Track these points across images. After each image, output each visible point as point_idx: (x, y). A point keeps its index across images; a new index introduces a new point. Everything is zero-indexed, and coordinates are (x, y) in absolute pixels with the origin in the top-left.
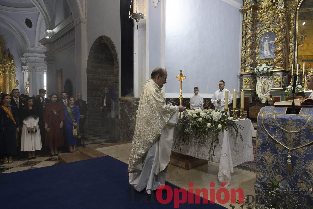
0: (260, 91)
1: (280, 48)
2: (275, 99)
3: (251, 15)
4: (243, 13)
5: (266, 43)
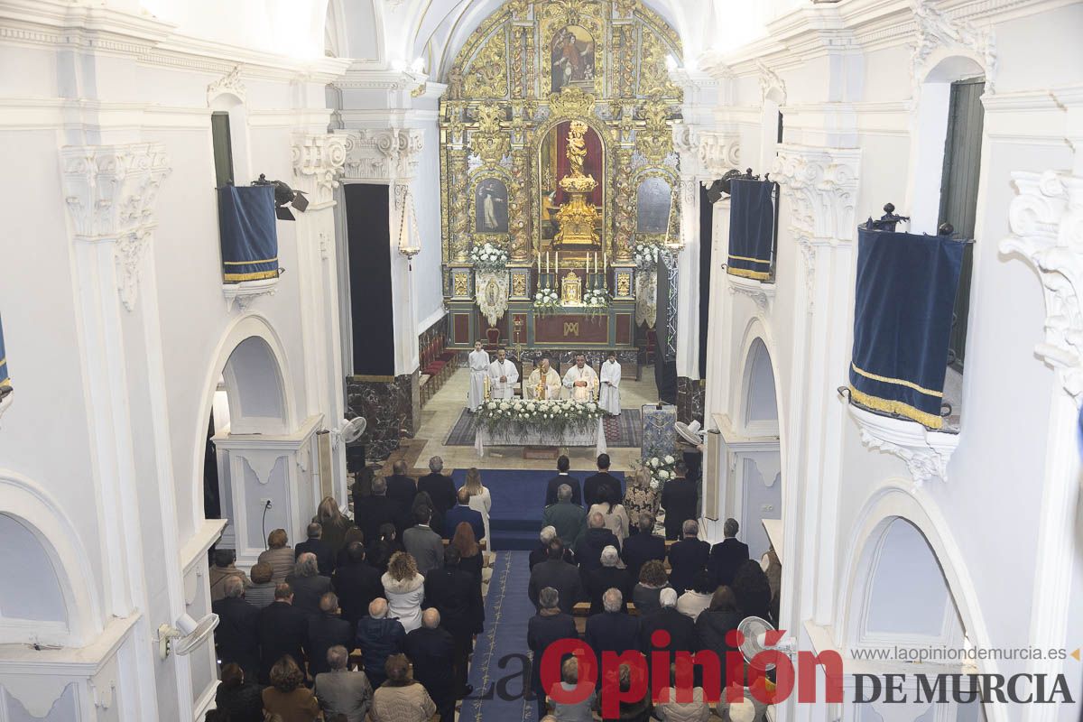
0: (484, 299)
1: (522, 222)
2: (517, 318)
3: (461, 142)
4: (440, 127)
5: (488, 202)
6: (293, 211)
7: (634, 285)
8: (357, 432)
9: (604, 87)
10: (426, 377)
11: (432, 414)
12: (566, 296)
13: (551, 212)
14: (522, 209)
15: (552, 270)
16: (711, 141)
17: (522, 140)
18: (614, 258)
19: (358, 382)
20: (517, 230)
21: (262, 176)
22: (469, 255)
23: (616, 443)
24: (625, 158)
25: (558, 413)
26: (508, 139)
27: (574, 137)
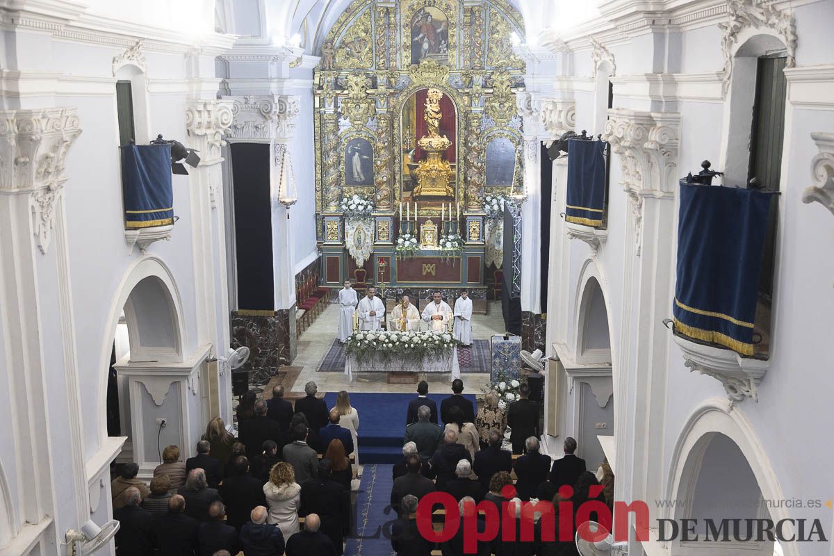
0: (353, 243)
1: (385, 177)
2: (381, 260)
3: (332, 107)
4: (314, 94)
5: (356, 159)
6: (187, 166)
7: (483, 231)
8: (240, 361)
9: (457, 59)
10: (301, 312)
11: (307, 344)
12: (425, 241)
13: (411, 168)
14: (385, 165)
15: (412, 218)
16: (550, 107)
17: (385, 106)
18: (466, 207)
19: (242, 317)
20: (380, 184)
21: (160, 137)
22: (339, 205)
23: (468, 370)
24: (476, 121)
25: (417, 343)
26: (373, 105)
27: (431, 103)
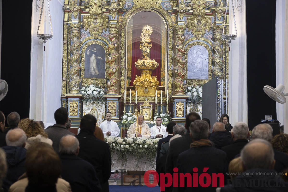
1: (115, 69)
3: (78, 19)
4: (64, 10)
7: (187, 111)
14: (114, 61)
15: (133, 102)
18: (174, 93)
20: (110, 74)
22: (79, 91)
24: (181, 30)
25: (150, 145)
26: (107, 20)
27: (144, 37)
